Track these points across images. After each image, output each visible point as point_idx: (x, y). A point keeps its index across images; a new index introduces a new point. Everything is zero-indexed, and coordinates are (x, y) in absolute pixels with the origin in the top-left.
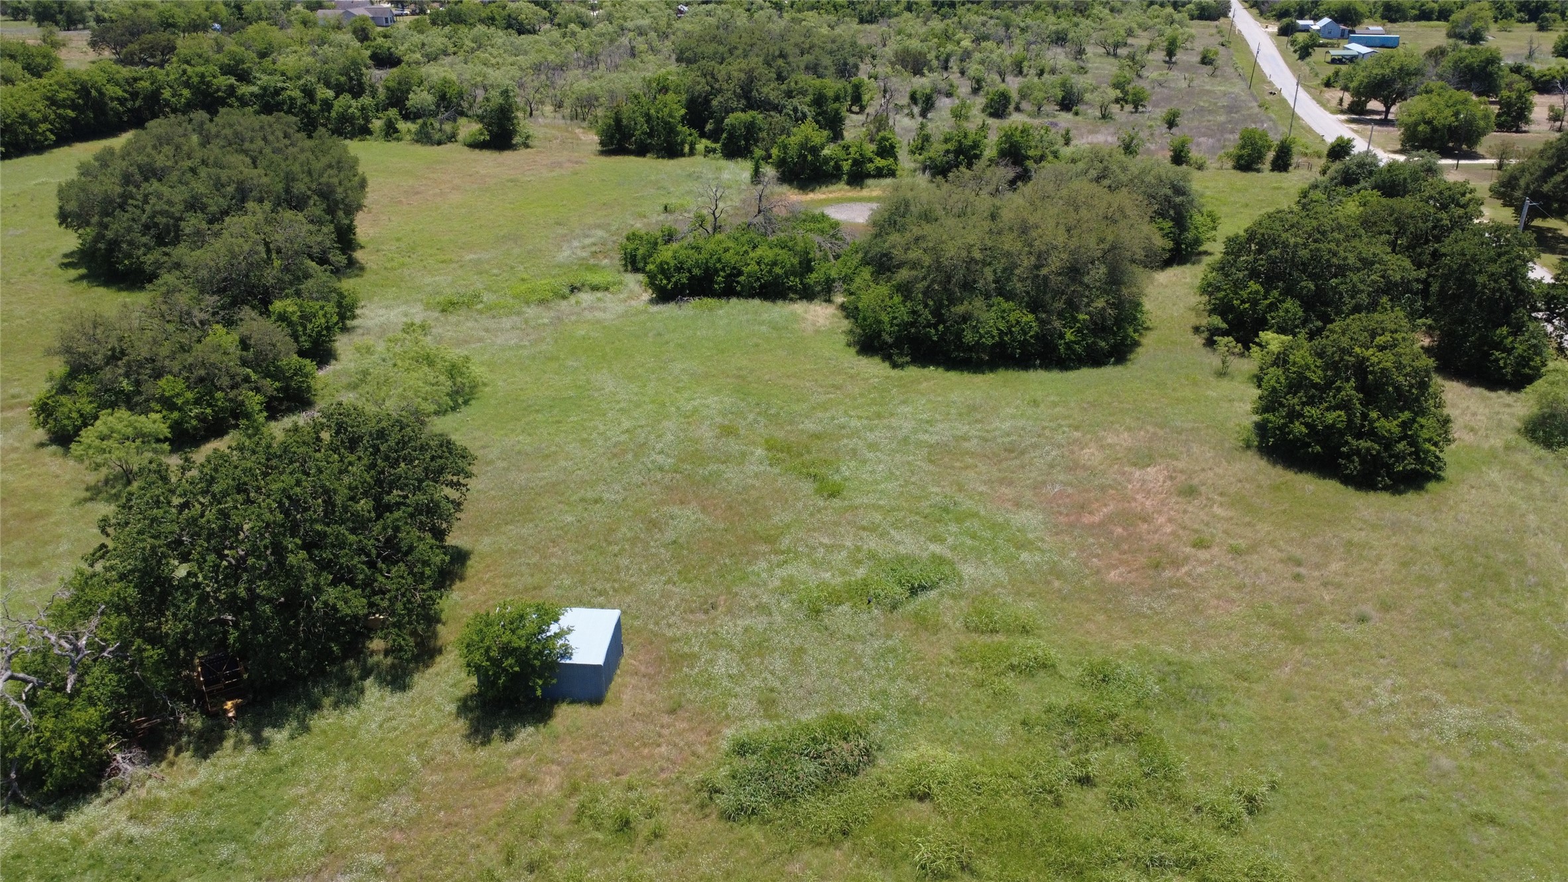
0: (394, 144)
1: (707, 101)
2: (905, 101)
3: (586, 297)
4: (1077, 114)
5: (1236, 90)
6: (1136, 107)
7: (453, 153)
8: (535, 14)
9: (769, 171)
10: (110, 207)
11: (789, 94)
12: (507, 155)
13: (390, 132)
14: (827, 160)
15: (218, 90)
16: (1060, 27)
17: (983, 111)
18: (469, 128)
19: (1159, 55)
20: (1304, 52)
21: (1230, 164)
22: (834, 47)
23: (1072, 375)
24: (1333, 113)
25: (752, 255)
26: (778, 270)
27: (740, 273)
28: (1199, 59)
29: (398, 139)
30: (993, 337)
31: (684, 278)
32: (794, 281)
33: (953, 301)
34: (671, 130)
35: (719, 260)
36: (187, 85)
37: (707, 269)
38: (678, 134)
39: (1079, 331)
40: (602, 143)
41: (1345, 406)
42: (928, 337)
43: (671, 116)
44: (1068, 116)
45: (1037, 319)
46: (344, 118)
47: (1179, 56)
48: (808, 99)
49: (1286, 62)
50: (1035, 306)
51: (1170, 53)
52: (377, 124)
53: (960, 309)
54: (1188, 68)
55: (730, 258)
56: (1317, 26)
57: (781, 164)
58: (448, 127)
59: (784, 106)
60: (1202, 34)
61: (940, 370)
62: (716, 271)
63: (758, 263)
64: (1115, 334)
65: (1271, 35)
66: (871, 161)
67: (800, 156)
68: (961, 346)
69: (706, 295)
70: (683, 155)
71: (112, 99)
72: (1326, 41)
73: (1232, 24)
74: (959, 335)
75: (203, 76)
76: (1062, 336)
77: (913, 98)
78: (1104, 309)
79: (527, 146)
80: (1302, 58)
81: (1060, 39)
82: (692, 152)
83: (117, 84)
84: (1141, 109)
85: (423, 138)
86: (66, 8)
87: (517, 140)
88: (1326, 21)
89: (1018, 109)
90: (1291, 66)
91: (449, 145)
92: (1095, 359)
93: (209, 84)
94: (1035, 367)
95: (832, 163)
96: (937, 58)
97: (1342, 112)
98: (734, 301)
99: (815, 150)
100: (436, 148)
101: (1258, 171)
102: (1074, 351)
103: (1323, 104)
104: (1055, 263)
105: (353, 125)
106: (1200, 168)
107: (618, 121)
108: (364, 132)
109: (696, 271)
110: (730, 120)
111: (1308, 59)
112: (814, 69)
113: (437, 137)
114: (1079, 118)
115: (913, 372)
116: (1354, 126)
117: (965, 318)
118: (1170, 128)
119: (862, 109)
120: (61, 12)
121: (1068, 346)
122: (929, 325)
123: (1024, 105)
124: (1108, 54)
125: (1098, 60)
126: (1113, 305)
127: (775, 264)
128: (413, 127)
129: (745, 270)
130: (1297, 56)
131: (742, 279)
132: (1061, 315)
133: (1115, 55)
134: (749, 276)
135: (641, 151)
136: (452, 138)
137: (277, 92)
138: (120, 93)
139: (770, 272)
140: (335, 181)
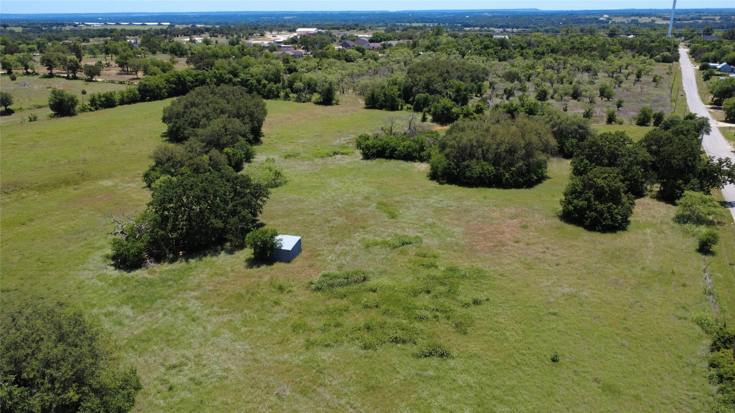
0: (287, 101)
1: (411, 88)
2: (502, 92)
3: (338, 156)
4: (579, 100)
5: (664, 93)
6: (608, 99)
7: (309, 106)
8: (356, 54)
9: (429, 117)
10: (178, 116)
11: (446, 88)
12: (329, 108)
13: (287, 97)
14: (453, 114)
15: (226, 79)
16: (588, 64)
17: (536, 98)
18: (316, 97)
19: (633, 77)
20: (707, 78)
21: (635, 122)
22: (474, 70)
23: (507, 190)
24: (706, 104)
25: (402, 144)
26: (410, 150)
27: (396, 150)
28: (652, 79)
29: (289, 100)
30: (477, 174)
31: (374, 151)
32: (415, 154)
33: (464, 160)
34: (393, 100)
35: (388, 145)
36: (215, 77)
37: (383, 148)
38: (396, 101)
39: (511, 174)
40: (366, 104)
42: (453, 174)
43: (394, 94)
44: (575, 101)
45: (495, 168)
46: (270, 91)
47: (643, 78)
48: (453, 90)
49: (697, 82)
50: (495, 163)
51: (639, 76)
52: (282, 94)
53: (466, 163)
54: (647, 83)
55: (393, 144)
56: (719, 66)
57: (434, 115)
58: (308, 96)
59: (443, 92)
60: (660, 69)
61: (457, 186)
62: (387, 149)
63: (404, 147)
64: (526, 177)
65: (696, 70)
66: (472, 114)
67: (442, 111)
68: (465, 178)
69: (382, 157)
70: (397, 110)
71: (189, 82)
72: (722, 73)
73: (679, 65)
74: (464, 173)
75: (221, 74)
76: (504, 176)
77: (505, 91)
78: (522, 166)
79: (337, 104)
80: (705, 80)
81: (588, 69)
82: (402, 109)
83: (192, 76)
84: (611, 99)
85: (298, 100)
86: (180, 49)
87: (334, 102)
88: (725, 64)
89: (552, 98)
90: (698, 84)
91: (308, 103)
92: (518, 186)
93: (223, 77)
94: (493, 187)
95: (455, 115)
96: (525, 76)
97: (711, 104)
98: (392, 160)
99: (448, 109)
100: (303, 104)
101: (647, 126)
102: (509, 182)
103: (703, 100)
104: (503, 147)
105: (273, 94)
106: (621, 123)
107: (373, 95)
108: (277, 97)
109: (379, 148)
110: (418, 96)
111: (708, 81)
112: (461, 78)
113: (303, 99)
114: (579, 102)
115: (446, 186)
116: (712, 110)
117: (467, 166)
118: (618, 107)
119: (481, 95)
120: (179, 51)
121: (507, 179)
122: (454, 169)
123: (556, 96)
124: (609, 76)
125: (604, 78)
126: (526, 165)
127: (409, 147)
128: (295, 95)
129: (398, 149)
130: (703, 79)
131: (396, 152)
132: (504, 168)
133: (612, 77)
134: (399, 151)
135: (381, 108)
136: (309, 100)
137: (247, 81)
138: (192, 79)
139: (407, 150)
140: (255, 110)
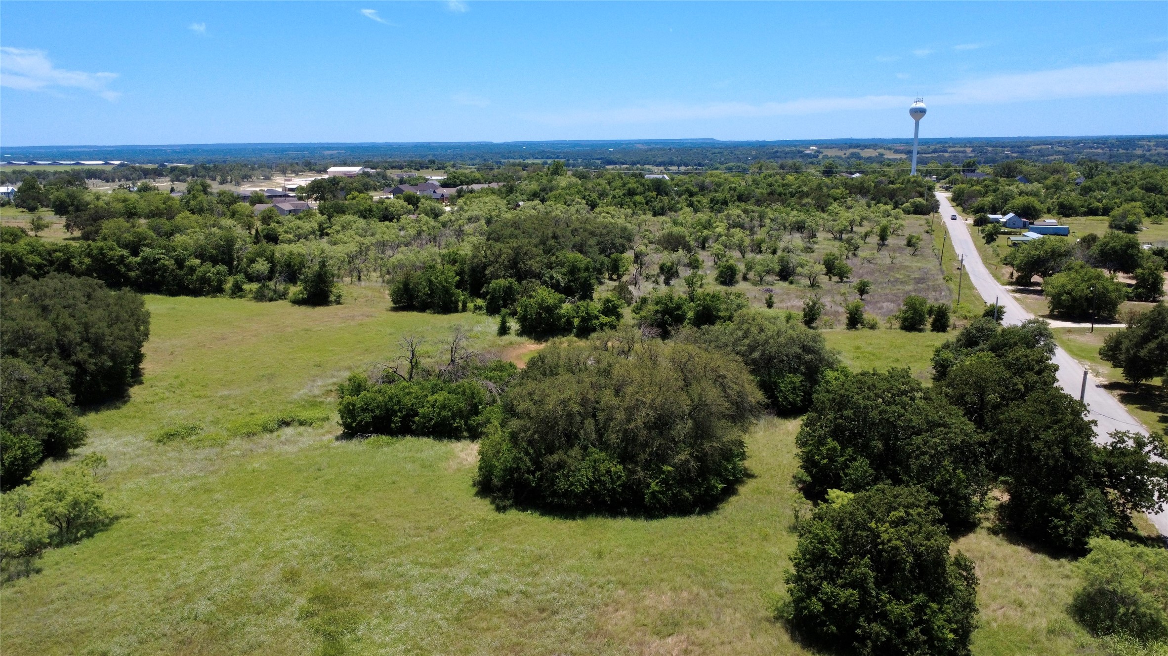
0: (237, 300)
1: (485, 267)
2: (655, 270)
3: (288, 431)
4: (791, 283)
5: (930, 266)
6: (841, 279)
7: (282, 307)
9: (514, 325)
11: (550, 266)
12: (320, 310)
13: (237, 291)
14: (560, 317)
15: (112, 259)
16: (799, 219)
17: (716, 279)
18: (295, 290)
19: (874, 240)
20: (990, 238)
21: (897, 324)
22: (605, 231)
23: (656, 524)
24: (1003, 284)
25: (429, 398)
26: (444, 413)
27: (417, 414)
28: (905, 242)
29: (241, 297)
30: (582, 485)
31: (367, 417)
32: (458, 423)
33: (551, 450)
34: (447, 291)
35: (399, 402)
36: (89, 255)
37: (387, 410)
38: (453, 295)
39: (665, 482)
40: (394, 301)
41: (858, 584)
42: (527, 483)
43: (447, 282)
44: (785, 284)
45: (625, 468)
46: (204, 280)
47: (891, 241)
48: (564, 270)
49: (975, 245)
50: (625, 457)
51: (883, 237)
52: (228, 285)
53: (555, 458)
54: (899, 249)
55: (407, 401)
56: (1004, 219)
57: (523, 320)
58: (281, 287)
59: (544, 275)
60: (913, 224)
61: (537, 515)
62: (394, 413)
63: (433, 406)
64: (699, 485)
65: (968, 225)
66: (597, 318)
67: (539, 314)
68: (554, 494)
69: (382, 433)
70: (456, 310)
71: (30, 265)
72: (1010, 230)
73: (940, 218)
74: (553, 482)
75: (102, 249)
76: (648, 486)
77: (662, 268)
78: (687, 461)
79: (338, 303)
80: (988, 242)
81: (799, 227)
82: (464, 309)
83: (40, 255)
84: (845, 279)
85: (260, 297)
87: (332, 298)
88: (1011, 215)
89: (745, 278)
90: (979, 249)
91: (280, 302)
92: (682, 509)
93: (104, 255)
94: (623, 515)
95: (564, 320)
96: (696, 240)
97: (1011, 284)
98: (409, 438)
99: (549, 310)
100: (268, 303)
101: (920, 330)
102: (659, 501)
103: (997, 277)
104: (639, 421)
105: (209, 285)
106: (873, 327)
107: (406, 285)
108: (218, 290)
109: (377, 412)
110: (494, 284)
111: (993, 243)
112: (580, 248)
113: (271, 294)
114: (793, 286)
115: (513, 514)
116: (1018, 295)
117: (560, 465)
118: (861, 294)
119: (620, 277)
121: (653, 493)
122: (529, 472)
123: (751, 275)
124: (835, 238)
125: (827, 242)
126: (697, 458)
127: (444, 407)
128: (255, 286)
129: (421, 411)
130: (984, 241)
131: (417, 418)
132: (646, 466)
133: (841, 239)
134: (424, 417)
135: (422, 308)
136: (283, 296)
137: (156, 261)
138: (38, 260)
139: (439, 414)
